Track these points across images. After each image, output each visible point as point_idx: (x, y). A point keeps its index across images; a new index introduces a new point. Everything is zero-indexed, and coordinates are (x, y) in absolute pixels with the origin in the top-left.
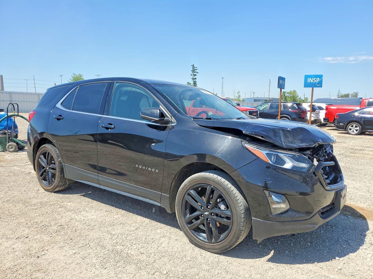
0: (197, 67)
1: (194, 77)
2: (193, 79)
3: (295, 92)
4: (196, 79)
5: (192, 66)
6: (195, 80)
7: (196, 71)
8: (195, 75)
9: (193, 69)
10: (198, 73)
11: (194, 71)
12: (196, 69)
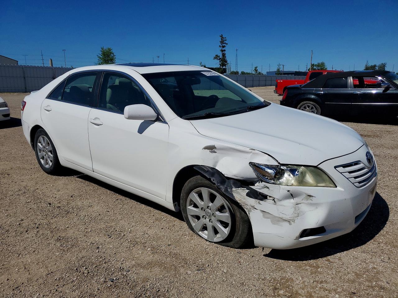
0: (225, 38)
1: (223, 49)
2: (222, 51)
3: (323, 64)
4: (225, 50)
5: (220, 36)
6: (224, 52)
7: (225, 42)
8: (223, 47)
9: (222, 39)
10: (227, 44)
11: (222, 42)
12: (225, 40)
